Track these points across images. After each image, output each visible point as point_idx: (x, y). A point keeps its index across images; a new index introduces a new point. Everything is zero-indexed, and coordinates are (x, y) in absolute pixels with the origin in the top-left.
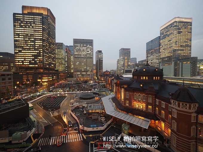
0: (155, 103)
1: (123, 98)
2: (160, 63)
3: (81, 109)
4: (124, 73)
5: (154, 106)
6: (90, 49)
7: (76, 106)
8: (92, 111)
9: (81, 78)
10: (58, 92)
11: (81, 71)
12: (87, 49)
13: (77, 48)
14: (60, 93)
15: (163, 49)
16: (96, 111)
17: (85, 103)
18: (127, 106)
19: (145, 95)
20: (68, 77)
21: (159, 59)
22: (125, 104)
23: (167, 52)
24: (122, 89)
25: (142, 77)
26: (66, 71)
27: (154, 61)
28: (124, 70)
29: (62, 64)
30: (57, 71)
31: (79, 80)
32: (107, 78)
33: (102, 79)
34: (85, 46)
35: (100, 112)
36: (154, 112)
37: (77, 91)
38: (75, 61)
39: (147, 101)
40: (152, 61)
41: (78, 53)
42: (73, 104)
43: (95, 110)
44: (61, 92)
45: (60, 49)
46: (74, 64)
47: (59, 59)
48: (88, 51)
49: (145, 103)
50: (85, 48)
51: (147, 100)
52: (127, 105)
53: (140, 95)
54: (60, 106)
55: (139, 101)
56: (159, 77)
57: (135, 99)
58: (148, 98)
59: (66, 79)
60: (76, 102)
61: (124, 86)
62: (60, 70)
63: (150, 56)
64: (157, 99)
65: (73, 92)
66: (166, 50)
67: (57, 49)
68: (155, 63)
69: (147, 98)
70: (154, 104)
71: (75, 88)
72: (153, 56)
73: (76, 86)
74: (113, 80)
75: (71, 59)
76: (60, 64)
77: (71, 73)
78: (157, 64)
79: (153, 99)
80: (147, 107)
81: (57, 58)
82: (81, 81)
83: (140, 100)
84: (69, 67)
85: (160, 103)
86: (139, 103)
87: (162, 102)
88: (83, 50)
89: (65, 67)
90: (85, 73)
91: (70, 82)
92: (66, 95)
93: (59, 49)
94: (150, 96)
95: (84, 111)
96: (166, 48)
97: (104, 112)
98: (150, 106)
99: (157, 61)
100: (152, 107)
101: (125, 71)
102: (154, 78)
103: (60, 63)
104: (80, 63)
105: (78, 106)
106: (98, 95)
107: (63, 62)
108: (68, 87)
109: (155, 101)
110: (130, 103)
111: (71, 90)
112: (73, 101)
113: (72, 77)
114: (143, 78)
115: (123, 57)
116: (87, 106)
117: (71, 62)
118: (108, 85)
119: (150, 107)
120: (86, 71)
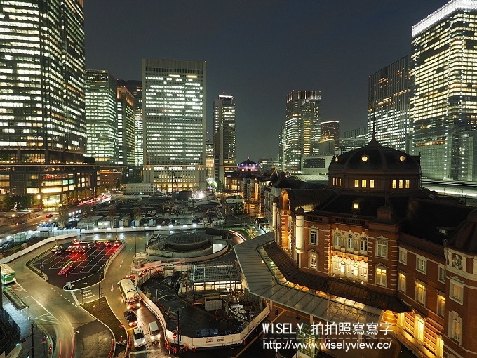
0: (398, 258)
1: (299, 244)
2: (408, 138)
3: (170, 282)
4: (300, 169)
5: (394, 267)
6: (196, 90)
7: (153, 271)
8: (204, 285)
9: (167, 183)
10: (96, 230)
11: (166, 162)
12: (185, 91)
13: (155, 89)
14: (101, 231)
15: (421, 96)
16: (217, 287)
17: (183, 261)
18: (312, 270)
19: (368, 237)
20: (126, 181)
21: (405, 127)
22: (306, 262)
23: (430, 103)
24: (297, 217)
25: (357, 182)
26: (120, 160)
27: (393, 131)
28: (299, 158)
29: (107, 139)
30: (91, 160)
31: (161, 188)
32: (249, 182)
33: (234, 187)
34: (178, 84)
35: (231, 289)
36: (393, 287)
37: (157, 224)
38: (149, 129)
39: (374, 254)
40: (384, 130)
41: (156, 104)
42: (142, 266)
43: (215, 284)
44: (105, 228)
45: (98, 91)
46: (146, 140)
47: (98, 122)
48: (190, 100)
49: (367, 259)
50: (178, 90)
51: (374, 250)
52: (313, 266)
53: (351, 236)
54: (102, 271)
55: (349, 254)
56: (408, 182)
57: (337, 247)
58: (375, 243)
59: (118, 186)
60: (155, 258)
61: (304, 207)
62: (98, 157)
63: (379, 117)
64: (401, 249)
65: (142, 229)
66: (429, 99)
67: (91, 91)
68: (395, 137)
69: (374, 245)
70: (394, 263)
71: (149, 215)
72: (389, 115)
73: (151, 210)
74: (267, 189)
75: (133, 124)
76: (100, 139)
77: (134, 167)
78: (402, 140)
79: (390, 249)
80: (371, 272)
81: (90, 121)
82: (168, 193)
83: (350, 249)
84: (127, 149)
85: (411, 259)
86: (349, 261)
87: (419, 256)
88: (175, 95)
89: (116, 150)
90: (180, 169)
91: (132, 197)
92: (122, 237)
93: (95, 91)
94: (382, 237)
95: (178, 286)
96: (429, 92)
97: (241, 290)
98: (381, 267)
99: (402, 133)
100: (388, 273)
101: (303, 163)
102: (394, 182)
103: (98, 135)
104: (165, 136)
105: (159, 272)
106: (220, 238)
107: (110, 133)
108: (126, 212)
109: (398, 254)
110: (322, 261)
111: (137, 223)
112: (143, 255)
113: (139, 180)
114: (360, 183)
115: (298, 117)
116: (189, 272)
117: (133, 132)
118: (253, 206)
119: (382, 272)
120: (184, 162)
